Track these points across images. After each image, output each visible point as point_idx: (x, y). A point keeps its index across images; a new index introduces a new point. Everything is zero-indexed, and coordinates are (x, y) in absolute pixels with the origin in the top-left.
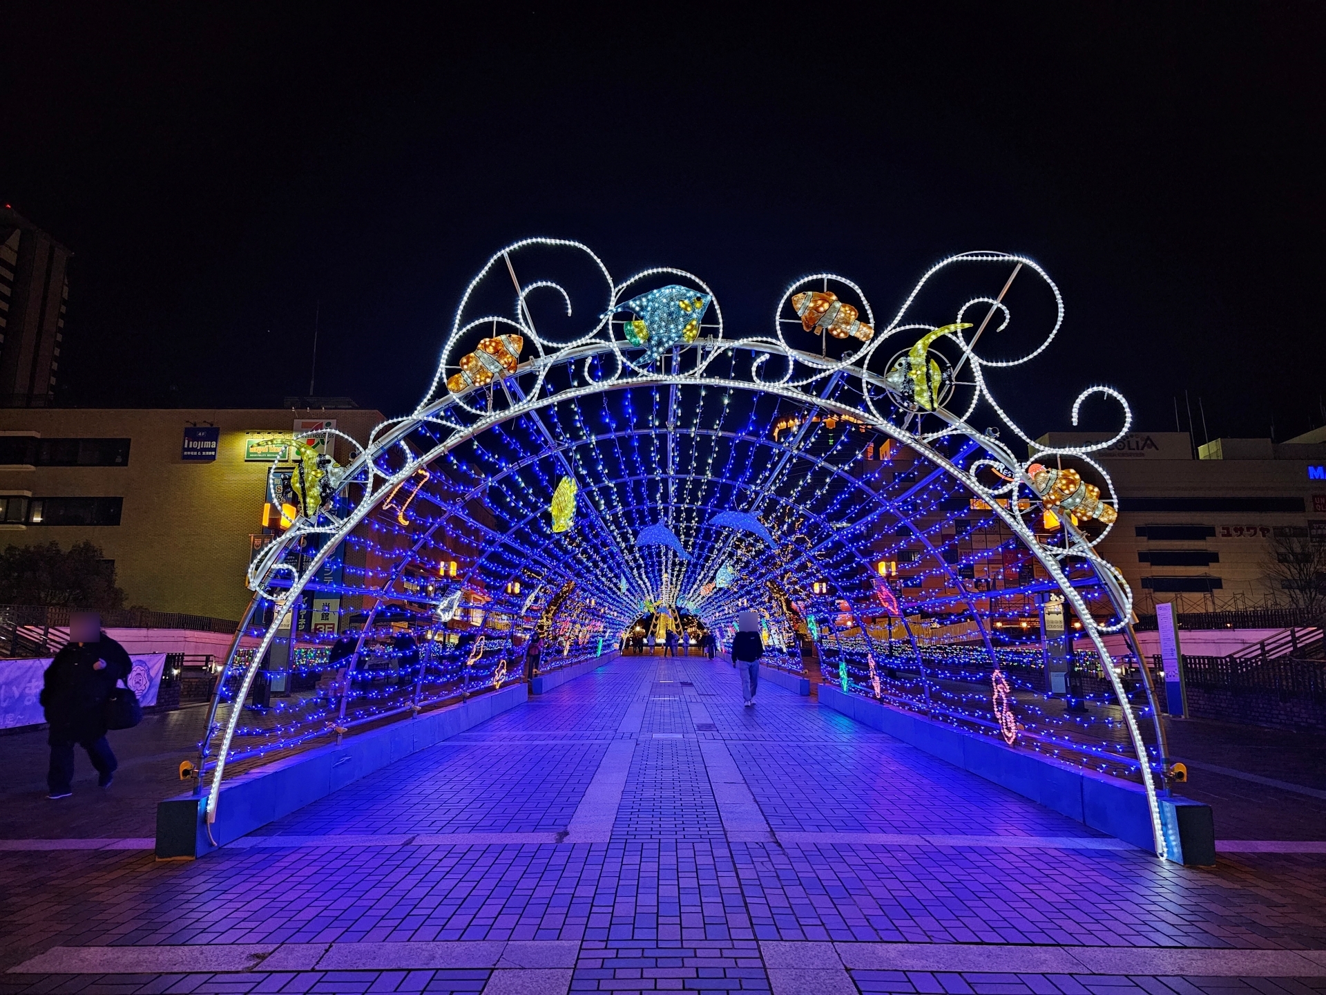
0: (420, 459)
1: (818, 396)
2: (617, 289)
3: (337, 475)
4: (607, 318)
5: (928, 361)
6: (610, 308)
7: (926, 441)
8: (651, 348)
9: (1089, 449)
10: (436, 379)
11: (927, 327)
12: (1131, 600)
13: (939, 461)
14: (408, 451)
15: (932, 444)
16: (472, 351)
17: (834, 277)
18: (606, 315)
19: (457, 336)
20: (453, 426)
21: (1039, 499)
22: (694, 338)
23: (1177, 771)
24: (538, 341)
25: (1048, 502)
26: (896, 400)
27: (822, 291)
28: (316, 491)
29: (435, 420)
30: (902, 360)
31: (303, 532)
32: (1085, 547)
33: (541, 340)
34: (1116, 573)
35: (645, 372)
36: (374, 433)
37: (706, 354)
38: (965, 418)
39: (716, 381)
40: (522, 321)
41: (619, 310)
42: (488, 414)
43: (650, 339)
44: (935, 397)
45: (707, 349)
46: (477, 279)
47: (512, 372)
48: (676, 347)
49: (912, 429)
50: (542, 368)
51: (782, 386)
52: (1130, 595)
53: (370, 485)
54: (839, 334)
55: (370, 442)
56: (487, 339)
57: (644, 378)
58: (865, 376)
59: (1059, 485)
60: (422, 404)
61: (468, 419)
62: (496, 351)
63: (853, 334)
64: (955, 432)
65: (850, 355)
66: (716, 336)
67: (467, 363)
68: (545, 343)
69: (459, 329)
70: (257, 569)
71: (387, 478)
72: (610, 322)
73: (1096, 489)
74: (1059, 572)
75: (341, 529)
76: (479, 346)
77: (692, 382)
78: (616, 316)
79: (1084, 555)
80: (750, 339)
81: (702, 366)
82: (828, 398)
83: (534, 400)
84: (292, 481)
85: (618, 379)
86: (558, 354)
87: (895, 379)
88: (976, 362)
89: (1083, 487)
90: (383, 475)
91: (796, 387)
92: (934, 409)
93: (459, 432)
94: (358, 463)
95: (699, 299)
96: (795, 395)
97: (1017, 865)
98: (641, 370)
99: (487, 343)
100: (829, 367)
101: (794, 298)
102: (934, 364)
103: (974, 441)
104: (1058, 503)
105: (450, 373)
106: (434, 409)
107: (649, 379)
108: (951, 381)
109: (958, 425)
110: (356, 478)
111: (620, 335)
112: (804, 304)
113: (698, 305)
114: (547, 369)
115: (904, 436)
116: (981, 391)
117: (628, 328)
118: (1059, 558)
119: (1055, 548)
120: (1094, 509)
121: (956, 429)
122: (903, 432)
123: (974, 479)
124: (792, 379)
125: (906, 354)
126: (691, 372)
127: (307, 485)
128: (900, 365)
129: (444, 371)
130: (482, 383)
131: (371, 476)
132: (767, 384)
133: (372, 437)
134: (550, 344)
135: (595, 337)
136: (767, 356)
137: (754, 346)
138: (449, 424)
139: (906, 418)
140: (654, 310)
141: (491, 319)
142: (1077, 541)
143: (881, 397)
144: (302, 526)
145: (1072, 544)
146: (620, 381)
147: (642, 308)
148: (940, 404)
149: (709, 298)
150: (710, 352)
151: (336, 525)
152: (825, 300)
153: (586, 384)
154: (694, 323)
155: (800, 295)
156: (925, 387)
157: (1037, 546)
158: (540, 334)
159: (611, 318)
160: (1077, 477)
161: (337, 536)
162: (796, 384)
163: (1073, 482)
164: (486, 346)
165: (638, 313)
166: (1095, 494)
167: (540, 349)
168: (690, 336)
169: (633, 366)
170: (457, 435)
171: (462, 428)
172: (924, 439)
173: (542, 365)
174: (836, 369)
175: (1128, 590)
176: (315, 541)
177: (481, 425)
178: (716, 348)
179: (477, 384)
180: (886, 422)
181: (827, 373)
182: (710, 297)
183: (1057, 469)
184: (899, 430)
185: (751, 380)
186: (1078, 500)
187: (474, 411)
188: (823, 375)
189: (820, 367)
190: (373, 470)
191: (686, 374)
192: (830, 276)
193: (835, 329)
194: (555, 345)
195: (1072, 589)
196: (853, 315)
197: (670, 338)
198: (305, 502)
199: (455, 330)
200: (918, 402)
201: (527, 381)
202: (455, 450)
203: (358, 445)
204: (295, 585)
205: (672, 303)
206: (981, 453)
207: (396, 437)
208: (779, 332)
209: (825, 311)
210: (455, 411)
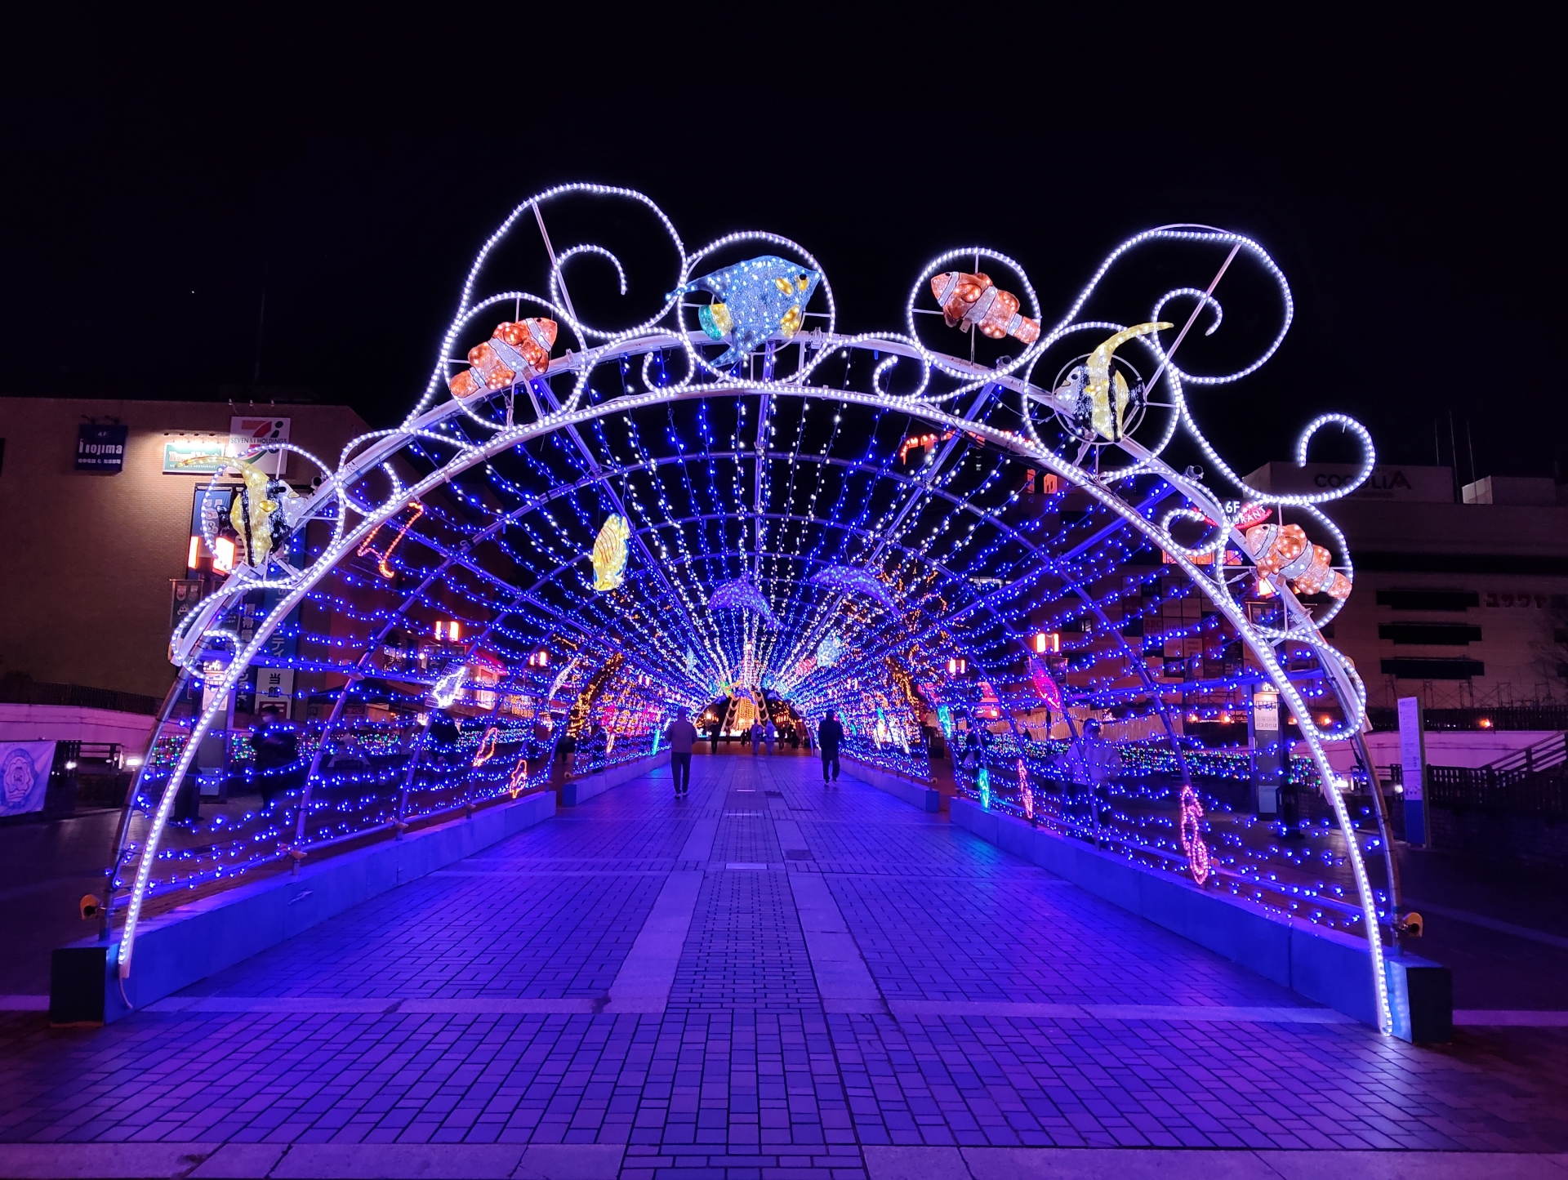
0: (411, 490)
1: (961, 416)
2: (689, 260)
3: (296, 509)
4: (676, 300)
5: (1111, 374)
6: (680, 285)
7: (1105, 482)
8: (735, 343)
9: (1319, 499)
10: (435, 378)
11: (1112, 326)
12: (1364, 701)
13: (1122, 510)
14: (394, 478)
15: (1115, 488)
16: (487, 339)
17: (989, 253)
18: (674, 294)
19: (465, 319)
20: (458, 444)
21: (1253, 564)
22: (795, 330)
23: (1410, 923)
24: (578, 328)
25: (1264, 568)
26: (1067, 425)
27: (972, 272)
28: (265, 530)
29: (432, 435)
30: (1077, 371)
31: (247, 586)
32: (1309, 629)
33: (583, 328)
34: (1347, 664)
35: (728, 377)
36: (346, 451)
37: (811, 354)
38: (1158, 452)
39: (825, 392)
40: (556, 299)
41: (693, 288)
42: (507, 428)
43: (733, 331)
44: (1119, 422)
45: (813, 347)
46: (494, 238)
47: (541, 370)
48: (770, 343)
49: (1087, 464)
50: (583, 367)
51: (913, 401)
52: (1363, 694)
53: (340, 524)
54: (992, 333)
55: (341, 464)
56: (507, 324)
57: (726, 385)
58: (1026, 390)
59: (1279, 546)
60: (415, 412)
61: (478, 435)
62: (520, 341)
63: (1012, 332)
64: (1143, 471)
65: (1007, 362)
66: (825, 329)
67: (479, 357)
68: (589, 331)
69: (469, 308)
70: (183, 636)
71: (365, 514)
72: (680, 306)
73: (1327, 553)
74: (1273, 661)
75: (300, 584)
76: (496, 333)
77: (792, 391)
78: (689, 297)
79: (1307, 639)
80: (872, 335)
81: (806, 370)
82: (975, 420)
83: (572, 410)
84: (232, 516)
85: (688, 385)
86: (606, 347)
87: (1065, 398)
88: (1176, 377)
89: (1310, 550)
90: (359, 510)
91: (934, 404)
92: (1117, 440)
93: (464, 453)
94: (322, 492)
95: (803, 277)
96: (931, 415)
97: (1201, 1044)
98: (721, 374)
99: (507, 330)
100: (979, 377)
101: (935, 280)
102: (1119, 378)
103: (1169, 484)
104: (1277, 570)
105: (456, 370)
106: (431, 420)
107: (732, 386)
108: (1141, 401)
109: (1149, 462)
110: (319, 514)
111: (694, 324)
112: (947, 289)
113: (802, 285)
114: (590, 368)
115: (1076, 474)
116: (1181, 414)
117: (703, 315)
118: (1275, 643)
119: (1271, 630)
120: (1322, 580)
121: (1145, 467)
122: (1075, 470)
123: (1167, 535)
124: (930, 392)
125: (1083, 362)
126: (791, 378)
127: (252, 522)
128: (1074, 377)
129: (445, 367)
130: (499, 386)
131: (342, 510)
132: (895, 398)
133: (343, 457)
134: (596, 334)
135: (658, 325)
136: (895, 359)
137: (878, 344)
138: (452, 441)
139: (1079, 450)
140: (741, 290)
141: (513, 295)
142: (1298, 622)
143: (1047, 420)
144: (246, 579)
145: (1291, 625)
146: (692, 388)
147: (724, 287)
148: (1126, 432)
149: (817, 276)
150: (816, 351)
151: (294, 578)
152: (975, 284)
153: (644, 390)
154: (797, 310)
155: (943, 276)
156: (1107, 409)
157: (1247, 627)
158: (582, 317)
159: (681, 299)
160: (1303, 535)
161: (294, 593)
162: (933, 399)
163: (1296, 542)
164: (505, 334)
165: (718, 294)
166: (1325, 559)
167: (581, 340)
168: (789, 329)
169: (710, 367)
170: (463, 458)
171: (471, 448)
172: (1102, 479)
173: (583, 363)
174: (988, 380)
175: (1362, 687)
176: (262, 600)
177: (497, 444)
178: (825, 346)
179: (492, 387)
180: (1052, 455)
181: (976, 385)
182: (819, 274)
183: (1278, 524)
184: (1069, 466)
185: (871, 391)
186: (1302, 567)
187: (488, 424)
188: (970, 387)
189: (966, 377)
190: (346, 503)
191: (784, 381)
192: (983, 251)
193: (987, 325)
194: (602, 335)
195: (1289, 685)
196: (1013, 306)
197: (762, 331)
198: (249, 546)
199: (462, 310)
200: (1096, 429)
201: (563, 384)
202: (460, 478)
203: (324, 468)
204: (235, 660)
205: (766, 282)
206: (1177, 499)
207: (378, 457)
208: (912, 327)
209: (976, 301)
210: (460, 423)
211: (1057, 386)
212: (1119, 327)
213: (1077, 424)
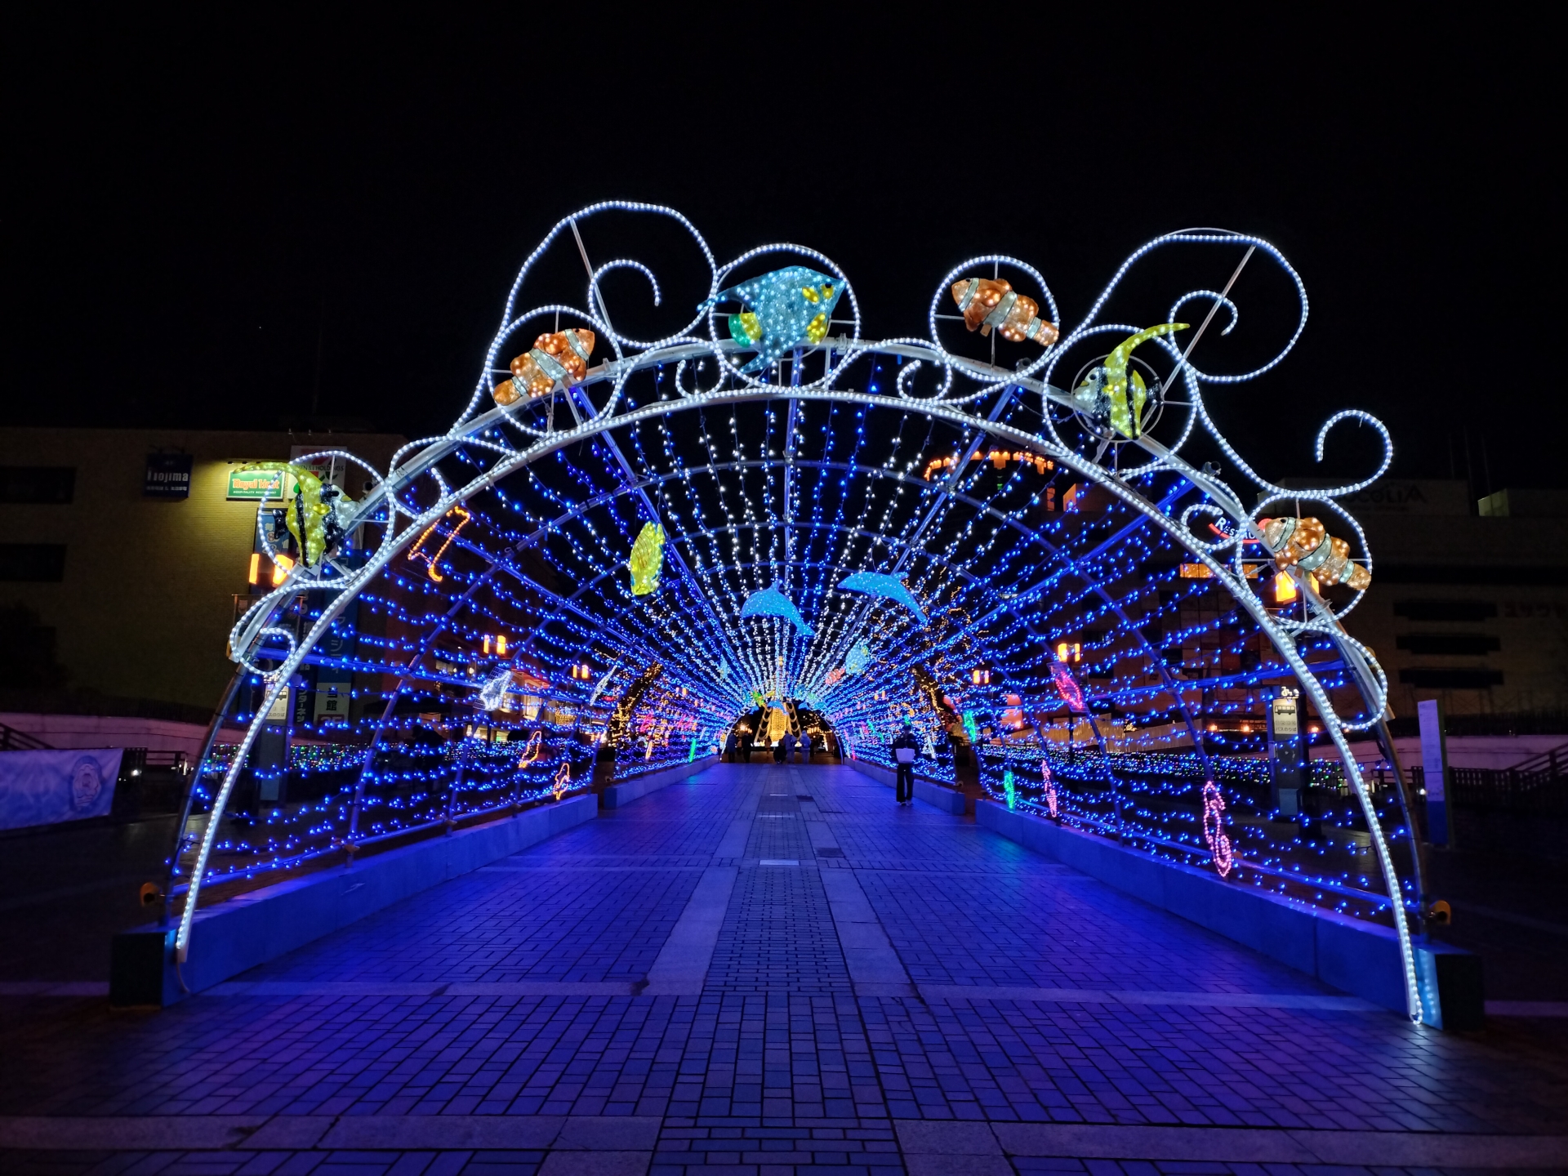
0: (457, 493)
1: (985, 417)
2: (720, 272)
3: (347, 512)
4: (707, 309)
5: (1129, 373)
7: (1124, 479)
8: (764, 350)
9: (1337, 492)
10: (479, 387)
11: (1129, 328)
12: (1386, 690)
13: (1141, 505)
14: (441, 482)
15: (1133, 483)
16: (528, 351)
17: (1008, 260)
18: (705, 305)
19: (508, 331)
20: (502, 449)
21: (1271, 557)
22: (821, 337)
23: (1439, 910)
24: (614, 338)
25: (1282, 560)
26: (1086, 425)
27: (991, 278)
28: (319, 532)
29: (477, 441)
30: (1096, 372)
31: (302, 586)
32: (1329, 620)
33: (619, 338)
34: (1368, 654)
35: (756, 383)
36: (396, 457)
37: (836, 360)
38: (1176, 449)
39: (849, 396)
40: (593, 311)
41: (723, 299)
42: (548, 434)
43: (762, 338)
44: (1137, 420)
45: (839, 353)
46: (535, 254)
47: (579, 379)
48: (798, 349)
49: (1106, 462)
50: (619, 374)
51: (936, 403)
52: (1385, 683)
53: (391, 526)
54: (1013, 336)
55: (391, 469)
56: (547, 335)
57: (755, 391)
58: (1046, 391)
59: (1297, 539)
60: (460, 420)
61: (520, 441)
62: (559, 351)
63: (1032, 335)
64: (1162, 468)
65: (1026, 364)
66: (851, 336)
67: (521, 366)
68: (625, 341)
69: (512, 320)
70: (240, 634)
71: (414, 517)
72: (711, 315)
73: (1345, 545)
74: (1294, 652)
75: (353, 583)
76: (537, 344)
77: (818, 395)
78: (720, 307)
79: (1327, 630)
80: (895, 340)
81: (831, 375)
82: (998, 421)
83: (608, 416)
84: (287, 519)
85: (719, 391)
86: (641, 356)
87: (1085, 396)
88: (1192, 375)
89: (1328, 542)
90: (408, 514)
91: (955, 406)
92: (1135, 437)
93: (509, 457)
94: (374, 496)
95: (828, 286)
96: (953, 416)
97: (1229, 1029)
98: (750, 380)
99: (548, 340)
100: (999, 379)
101: (956, 287)
102: (1136, 377)
103: (1187, 480)
104: (1295, 562)
105: (499, 379)
106: (476, 427)
107: (761, 391)
108: (1159, 399)
109: (1167, 459)
110: (372, 517)
111: (724, 332)
112: (968, 295)
113: (827, 294)
114: (625, 376)
115: (1095, 472)
116: (1198, 413)
117: (733, 323)
118: (1294, 634)
119: (1290, 621)
120: (1342, 571)
121: (1164, 464)
122: (1095, 467)
123: (1186, 529)
124: (951, 394)
125: (1101, 363)
126: (817, 383)
127: (307, 524)
128: (1093, 377)
129: (489, 377)
130: (540, 393)
131: (392, 513)
132: (918, 400)
133: (393, 463)
134: (631, 343)
135: (691, 334)
136: (918, 363)
137: (901, 349)
138: (496, 447)
139: (1098, 448)
140: (769, 299)
141: (552, 308)
142: (1318, 612)
143: (1066, 420)
144: (300, 579)
145: (1312, 616)
146: (723, 394)
147: (754, 297)
148: (1144, 430)
149: (842, 285)
150: (841, 357)
151: (346, 578)
152: (995, 290)
153: (677, 396)
154: (823, 317)
155: (963, 283)
156: (1125, 407)
157: (1267, 618)
158: (618, 328)
160: (1321, 528)
161: (346, 593)
162: (955, 401)
163: (1315, 534)
164: (545, 345)
165: (747, 303)
166: (1343, 551)
167: (618, 350)
168: (816, 336)
170: (506, 462)
171: (514, 453)
172: (1122, 476)
173: (619, 371)
174: (1009, 382)
175: (1383, 677)
176: (319, 599)
177: (538, 448)
178: (850, 351)
179: (534, 395)
180: (1072, 453)
181: (997, 387)
182: (844, 283)
183: (1296, 517)
184: (1089, 464)
185: (895, 394)
186: (1321, 559)
187: (529, 430)
188: (990, 389)
189: (987, 379)
190: (396, 506)
191: (811, 386)
192: (1002, 258)
193: (1007, 329)
194: (637, 344)
195: (1310, 674)
196: (1032, 311)
197: (789, 338)
198: (304, 548)
199: (505, 323)
200: (1115, 427)
201: (599, 392)
202: (502, 482)
203: (375, 474)
204: (291, 656)
205: (793, 291)
206: (1196, 495)
207: (426, 462)
208: (934, 332)
209: (996, 305)
210: (504, 429)
211: (1077, 386)
212: (1136, 329)
213: (1096, 422)
